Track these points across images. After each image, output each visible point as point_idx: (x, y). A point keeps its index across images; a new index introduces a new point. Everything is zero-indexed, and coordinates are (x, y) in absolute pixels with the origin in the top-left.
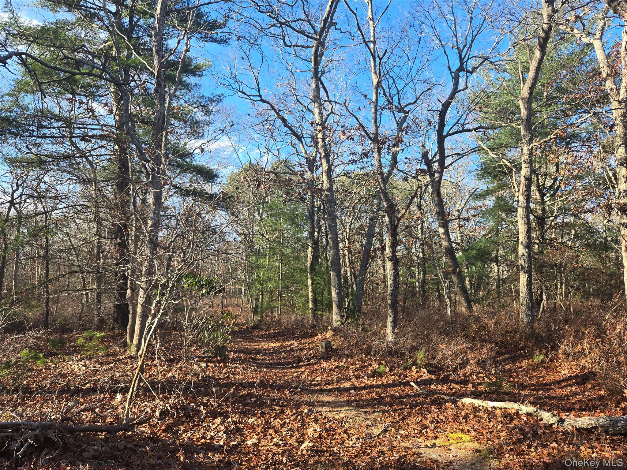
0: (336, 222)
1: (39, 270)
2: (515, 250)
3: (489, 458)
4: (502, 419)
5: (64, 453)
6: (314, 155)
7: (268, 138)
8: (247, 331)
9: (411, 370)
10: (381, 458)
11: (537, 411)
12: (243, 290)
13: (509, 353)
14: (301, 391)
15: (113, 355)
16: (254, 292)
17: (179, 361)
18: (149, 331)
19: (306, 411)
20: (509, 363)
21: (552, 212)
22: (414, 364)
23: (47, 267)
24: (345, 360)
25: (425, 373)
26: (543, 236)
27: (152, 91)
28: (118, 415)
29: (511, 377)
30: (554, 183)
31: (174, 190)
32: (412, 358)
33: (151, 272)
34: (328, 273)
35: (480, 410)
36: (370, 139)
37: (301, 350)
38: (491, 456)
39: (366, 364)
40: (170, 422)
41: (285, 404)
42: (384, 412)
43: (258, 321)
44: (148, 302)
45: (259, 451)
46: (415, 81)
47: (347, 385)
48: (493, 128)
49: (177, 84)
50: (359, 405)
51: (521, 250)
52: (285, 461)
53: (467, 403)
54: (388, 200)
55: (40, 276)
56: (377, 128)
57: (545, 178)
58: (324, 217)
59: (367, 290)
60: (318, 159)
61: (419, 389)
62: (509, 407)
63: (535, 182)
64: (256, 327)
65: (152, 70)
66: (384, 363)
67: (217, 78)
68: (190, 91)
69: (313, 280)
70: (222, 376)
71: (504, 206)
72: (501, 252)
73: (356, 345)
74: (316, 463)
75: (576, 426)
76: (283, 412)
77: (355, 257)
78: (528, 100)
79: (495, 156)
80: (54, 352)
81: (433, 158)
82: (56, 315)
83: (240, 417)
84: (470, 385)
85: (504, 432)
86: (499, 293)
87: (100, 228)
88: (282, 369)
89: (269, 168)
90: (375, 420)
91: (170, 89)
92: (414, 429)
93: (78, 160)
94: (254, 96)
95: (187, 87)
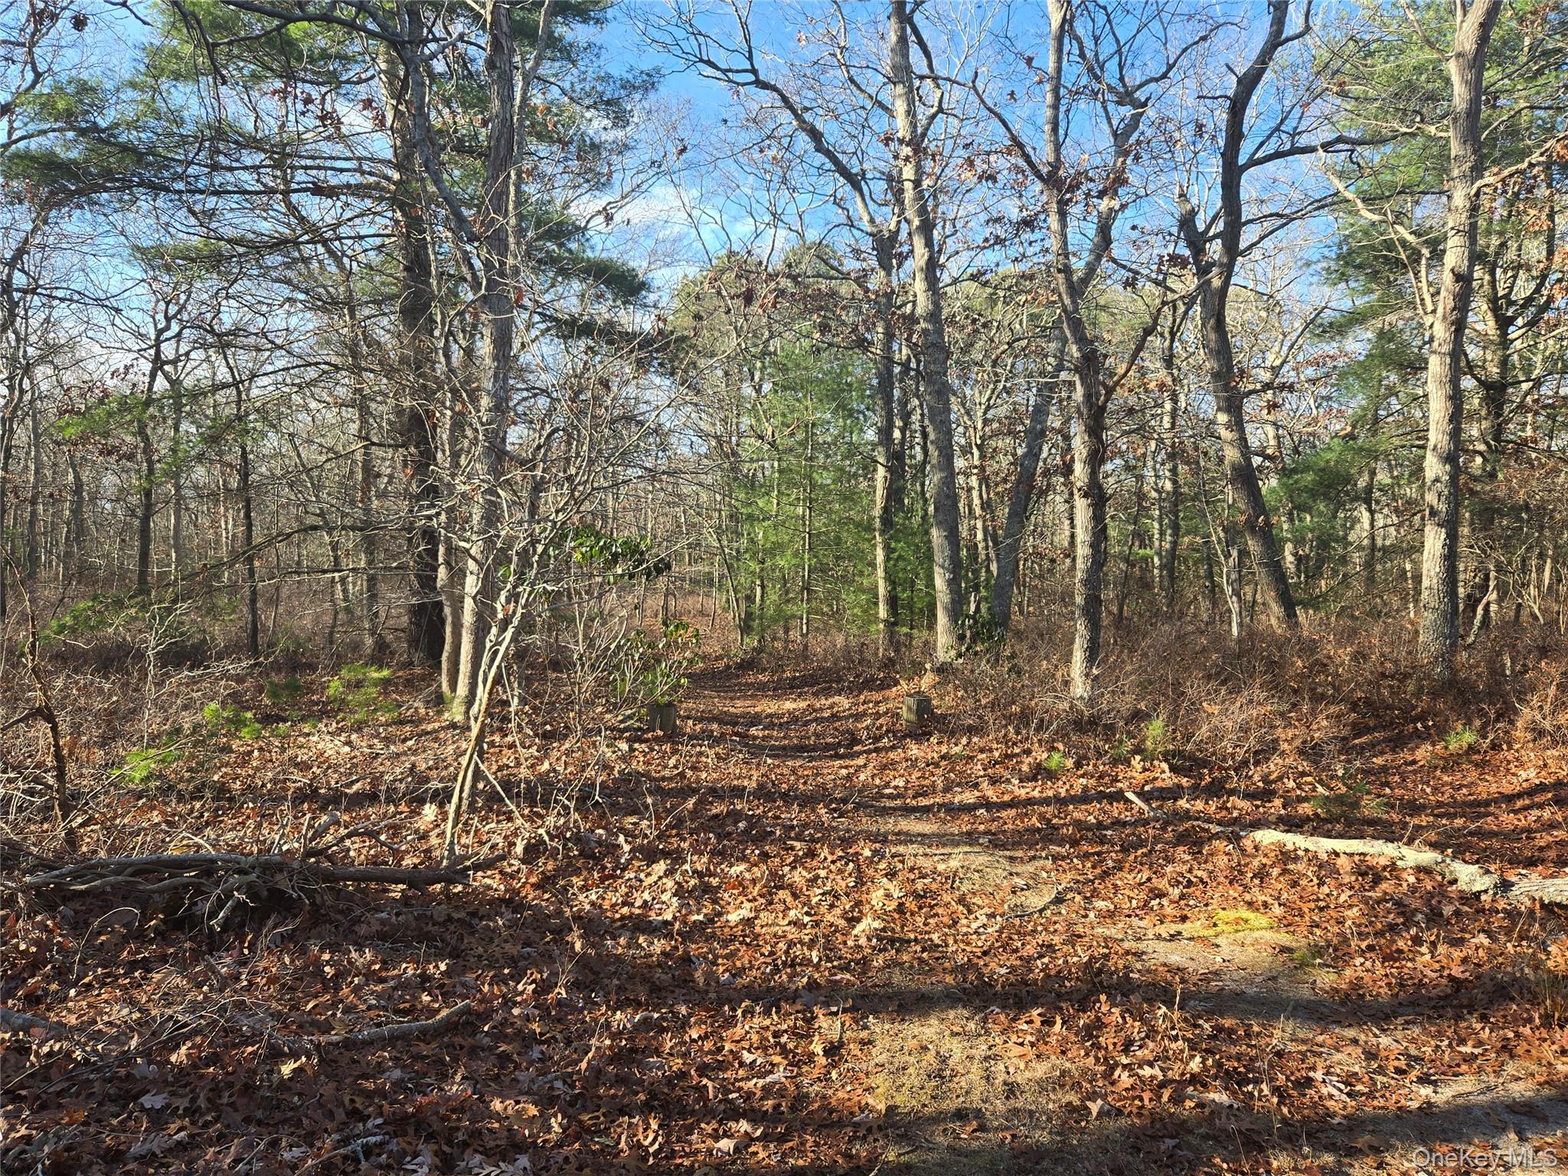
0: (947, 401)
1: (228, 524)
2: (1418, 471)
3: (1314, 966)
4: (1353, 878)
5: (315, 925)
6: (893, 227)
7: (774, 185)
8: (726, 674)
9: (1129, 765)
10: (1046, 960)
11: (1444, 861)
12: (716, 574)
13: (1384, 728)
14: (856, 809)
15: (411, 722)
16: (743, 579)
17: (566, 736)
18: (492, 660)
19: (867, 853)
20: (1382, 753)
21: (1528, 369)
22: (1138, 750)
23: (248, 516)
24: (964, 741)
25: (1163, 772)
26: (1498, 432)
27: (479, 65)
28: (428, 851)
29: (1387, 784)
30: (1537, 290)
31: (543, 326)
32: (1134, 737)
33: (492, 517)
34: (927, 533)
35: (1296, 859)
36: (1040, 177)
37: (858, 717)
38: (1318, 961)
39: (1017, 750)
40: (550, 868)
41: (816, 838)
42: (1055, 858)
43: (754, 649)
44: (489, 591)
45: (757, 936)
46: (1166, 17)
47: (969, 797)
48: (1377, 140)
49: (541, 44)
50: (997, 842)
51: (1433, 467)
52: (815, 960)
53: (1265, 843)
54: (1081, 340)
55: (233, 540)
56: (1058, 148)
57: (1515, 277)
58: (917, 389)
59: (1025, 575)
60: (903, 235)
61: (1146, 808)
62: (1371, 851)
63: (1486, 287)
64: (748, 665)
65: (477, 8)
66: (1061, 746)
67: (642, 26)
68: (574, 63)
69: (888, 550)
70: (667, 773)
71: (1397, 354)
72: (1383, 477)
73: (993, 705)
74: (889, 966)
75: (1541, 899)
76: (812, 854)
77: (997, 494)
78: (1475, 59)
79: (1376, 218)
80: (277, 715)
81: (1209, 228)
82: (274, 632)
83: (710, 861)
84: (1278, 802)
85: (1355, 909)
86: (1371, 580)
87: (367, 422)
88: (812, 759)
89: (777, 264)
90: (1034, 876)
91: (524, 57)
92: (1129, 897)
93: (308, 250)
94: (738, 71)
95: (566, 53)
